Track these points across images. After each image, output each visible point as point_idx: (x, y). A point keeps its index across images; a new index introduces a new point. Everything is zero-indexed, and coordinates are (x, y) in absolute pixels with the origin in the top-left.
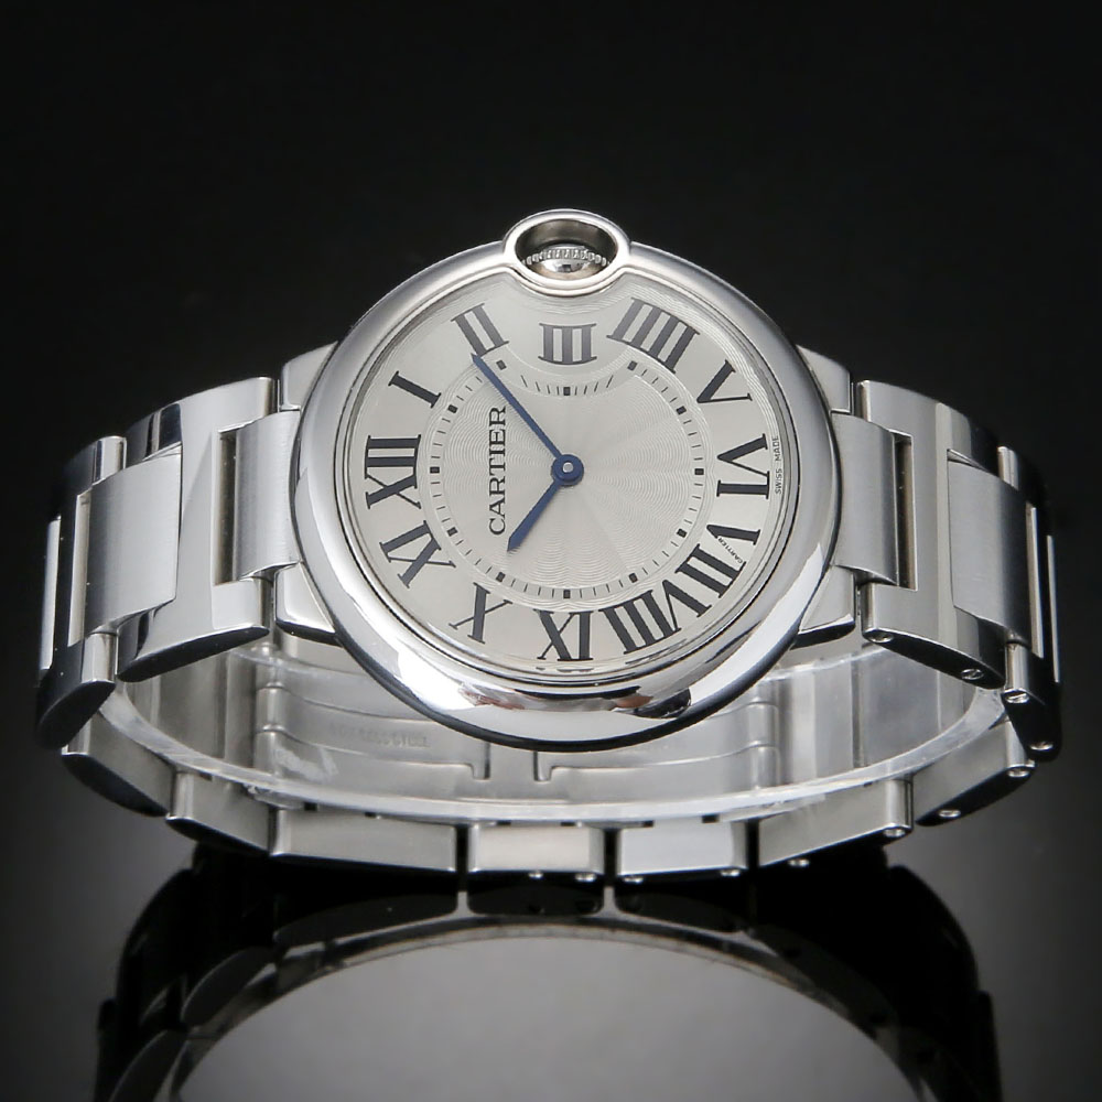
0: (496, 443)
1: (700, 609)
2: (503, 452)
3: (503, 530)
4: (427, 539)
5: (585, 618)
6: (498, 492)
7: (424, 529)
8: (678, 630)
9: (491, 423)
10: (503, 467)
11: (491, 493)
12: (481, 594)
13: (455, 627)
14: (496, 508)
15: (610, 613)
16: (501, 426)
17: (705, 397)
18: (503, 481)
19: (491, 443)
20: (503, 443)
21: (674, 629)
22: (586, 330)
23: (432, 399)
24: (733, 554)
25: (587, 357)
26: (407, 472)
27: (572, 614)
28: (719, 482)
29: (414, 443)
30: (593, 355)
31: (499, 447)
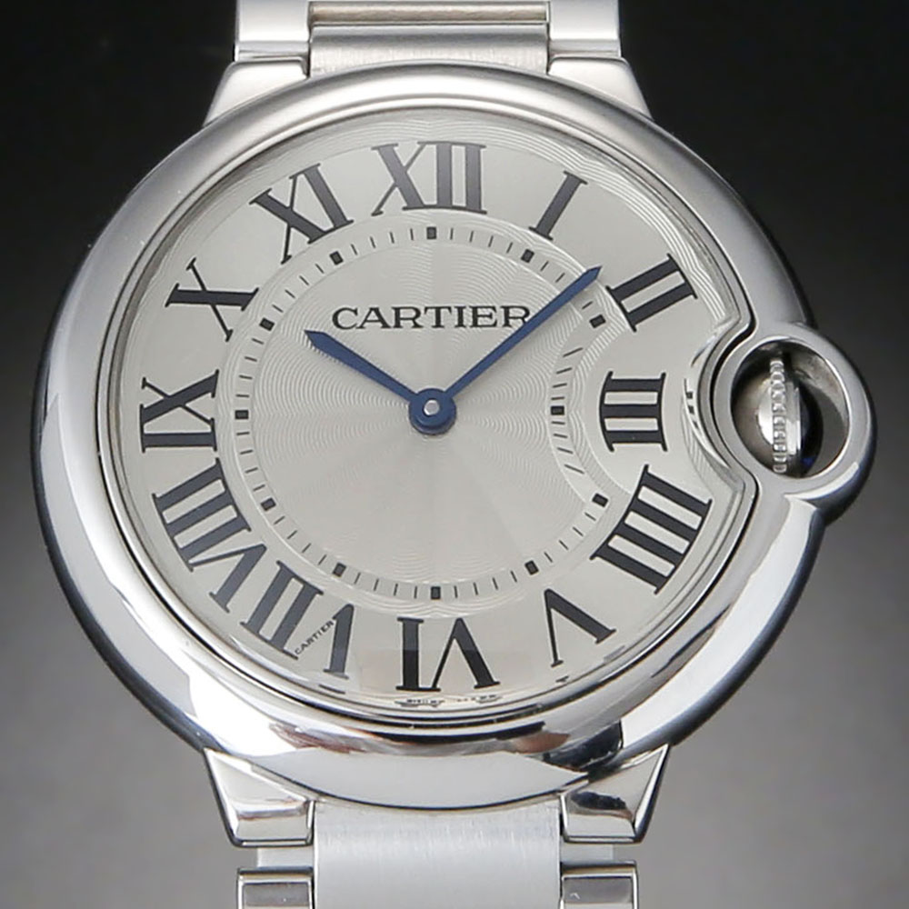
0: (475, 316)
1: (224, 597)
2: (461, 324)
3: (339, 326)
4: (325, 224)
5: (209, 440)
6: (398, 319)
7: (339, 220)
8: (191, 568)
9: (507, 309)
10: (438, 325)
11: (397, 310)
12: (242, 300)
13: (191, 266)
14: (373, 316)
15: (216, 473)
16: (502, 321)
17: (554, 601)
18: (416, 326)
19: (475, 309)
20: (475, 324)
21: (191, 561)
22: (657, 437)
23: (544, 228)
24: (310, 641)
25: (612, 438)
26: (429, 196)
27: (211, 422)
28: (421, 621)
29: (474, 205)
30: (615, 446)
31: (468, 319)
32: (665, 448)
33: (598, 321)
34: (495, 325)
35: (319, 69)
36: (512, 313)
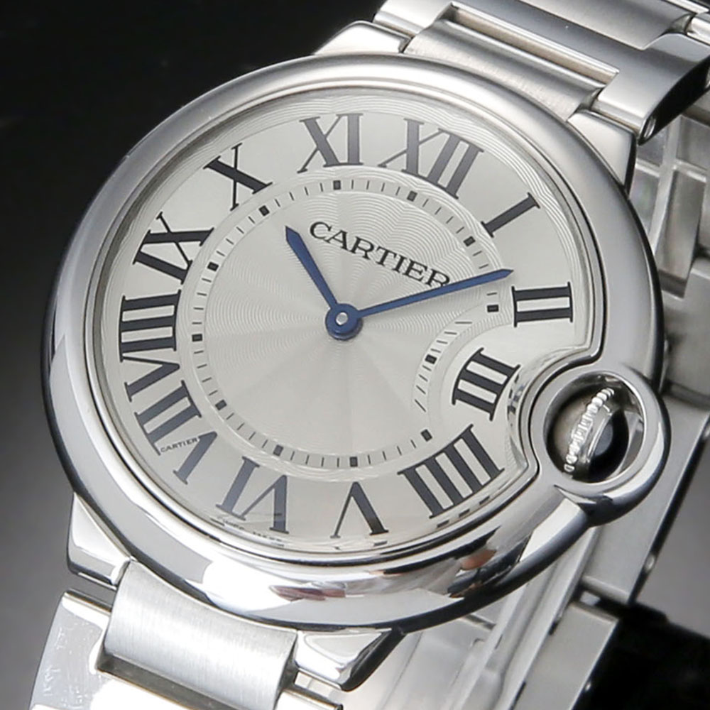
0: (410, 268)
1: (133, 389)
2: (397, 269)
3: (313, 234)
4: (343, 158)
5: (180, 274)
6: (356, 246)
7: (354, 159)
8: (122, 359)
9: (435, 272)
10: (381, 263)
12: (257, 186)
13: (236, 148)
14: (340, 237)
15: (173, 300)
17: (357, 492)
18: (366, 257)
19: (412, 263)
20: (407, 273)
21: (124, 355)
22: (490, 408)
23: (491, 227)
24: (175, 446)
25: (458, 395)
26: (424, 170)
27: (189, 263)
28: (258, 466)
29: (452, 190)
30: (458, 402)
31: (404, 268)
32: (491, 418)
33: (493, 309)
34: (420, 280)
35: (412, 50)
36: (437, 277)
